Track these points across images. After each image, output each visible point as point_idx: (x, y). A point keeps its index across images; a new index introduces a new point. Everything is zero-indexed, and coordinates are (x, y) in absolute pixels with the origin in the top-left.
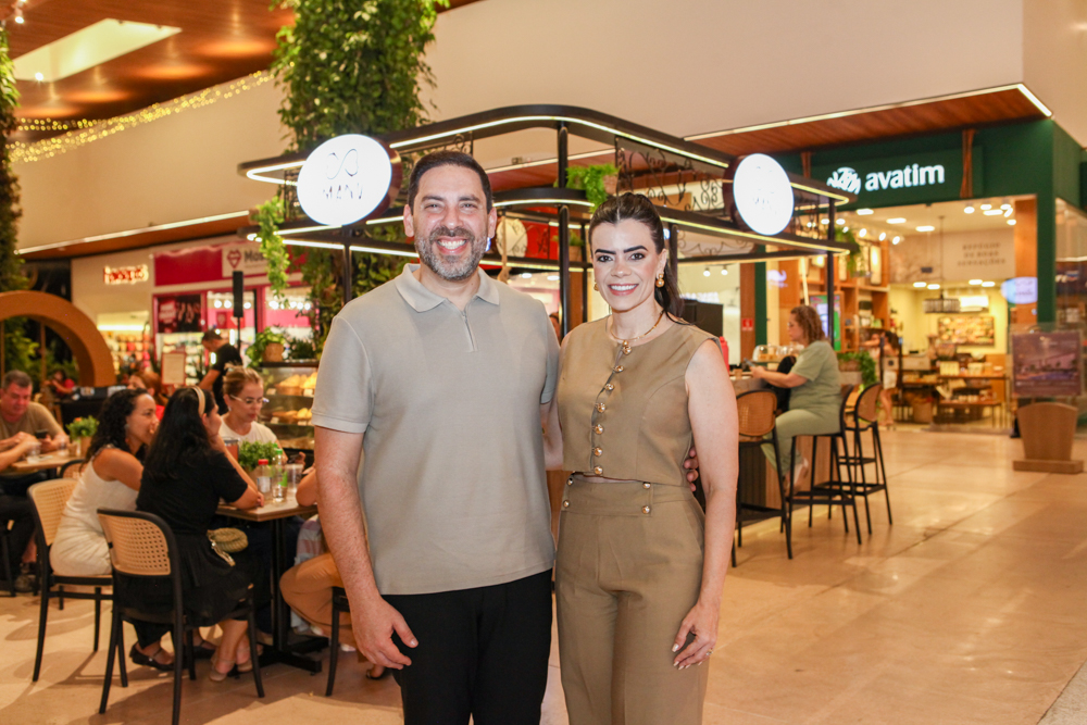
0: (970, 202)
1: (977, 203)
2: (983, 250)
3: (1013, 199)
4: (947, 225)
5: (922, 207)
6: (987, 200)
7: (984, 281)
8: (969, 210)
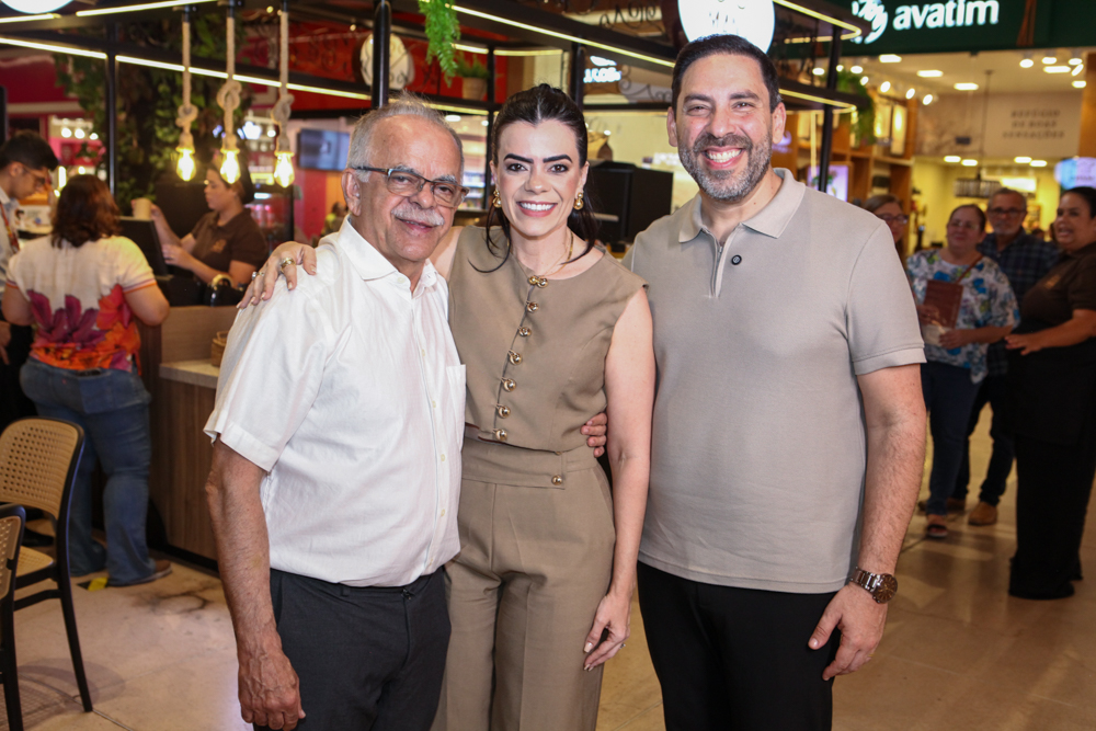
0: (1029, 52)
1: (1037, 54)
2: (1038, 119)
3: (1085, 53)
4: (996, 83)
5: (964, 57)
6: (1052, 51)
7: (1034, 159)
8: (1026, 63)
